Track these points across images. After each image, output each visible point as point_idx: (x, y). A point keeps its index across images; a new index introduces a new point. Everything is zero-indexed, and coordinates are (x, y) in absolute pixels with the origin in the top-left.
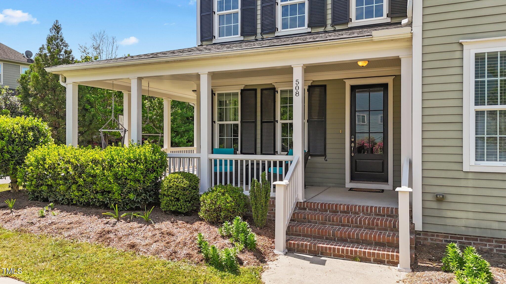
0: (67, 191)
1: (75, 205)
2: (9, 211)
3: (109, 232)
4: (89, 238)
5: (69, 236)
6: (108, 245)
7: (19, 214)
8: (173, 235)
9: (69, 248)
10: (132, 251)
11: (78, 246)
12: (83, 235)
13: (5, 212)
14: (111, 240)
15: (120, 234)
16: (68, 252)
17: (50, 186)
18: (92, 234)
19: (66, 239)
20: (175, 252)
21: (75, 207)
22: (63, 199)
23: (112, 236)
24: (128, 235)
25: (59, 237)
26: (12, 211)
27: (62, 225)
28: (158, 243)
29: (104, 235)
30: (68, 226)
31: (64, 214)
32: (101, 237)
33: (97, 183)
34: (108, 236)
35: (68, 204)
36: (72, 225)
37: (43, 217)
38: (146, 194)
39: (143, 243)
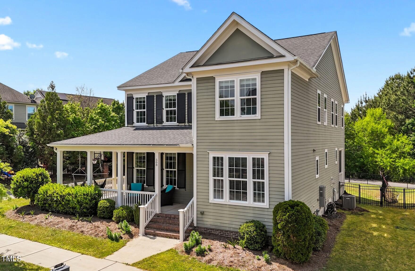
0: (57, 207)
1: (61, 213)
2: (32, 216)
3: (74, 226)
4: (66, 228)
5: (58, 227)
6: (73, 231)
7: (36, 217)
8: (99, 228)
9: (58, 232)
10: (81, 234)
11: (61, 231)
12: (63, 227)
13: (30, 216)
14: (74, 229)
15: (78, 227)
16: (57, 233)
17: (50, 204)
18: (67, 227)
19: (56, 229)
20: (98, 234)
21: (61, 214)
22: (55, 210)
23: (75, 227)
24: (81, 228)
25: (53, 228)
26: (33, 216)
27: (55, 223)
28: (92, 231)
29: (72, 227)
30: (57, 223)
31: (56, 217)
32: (70, 228)
33: (70, 204)
34: (73, 227)
35: (58, 213)
36: (59, 223)
37: (47, 219)
38: (91, 209)
39: (87, 231)
